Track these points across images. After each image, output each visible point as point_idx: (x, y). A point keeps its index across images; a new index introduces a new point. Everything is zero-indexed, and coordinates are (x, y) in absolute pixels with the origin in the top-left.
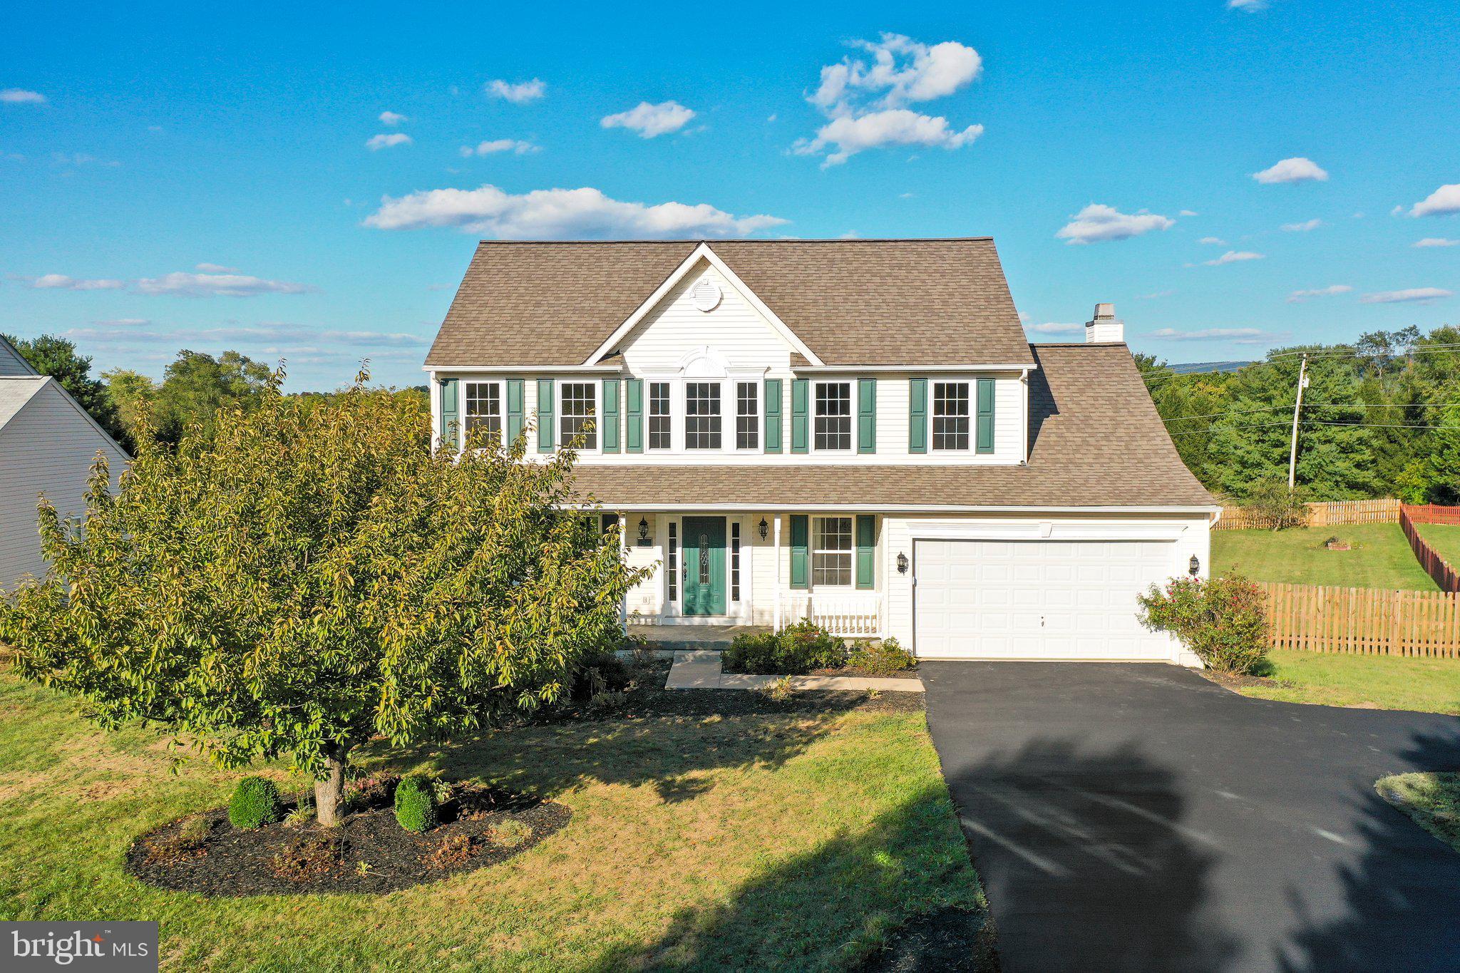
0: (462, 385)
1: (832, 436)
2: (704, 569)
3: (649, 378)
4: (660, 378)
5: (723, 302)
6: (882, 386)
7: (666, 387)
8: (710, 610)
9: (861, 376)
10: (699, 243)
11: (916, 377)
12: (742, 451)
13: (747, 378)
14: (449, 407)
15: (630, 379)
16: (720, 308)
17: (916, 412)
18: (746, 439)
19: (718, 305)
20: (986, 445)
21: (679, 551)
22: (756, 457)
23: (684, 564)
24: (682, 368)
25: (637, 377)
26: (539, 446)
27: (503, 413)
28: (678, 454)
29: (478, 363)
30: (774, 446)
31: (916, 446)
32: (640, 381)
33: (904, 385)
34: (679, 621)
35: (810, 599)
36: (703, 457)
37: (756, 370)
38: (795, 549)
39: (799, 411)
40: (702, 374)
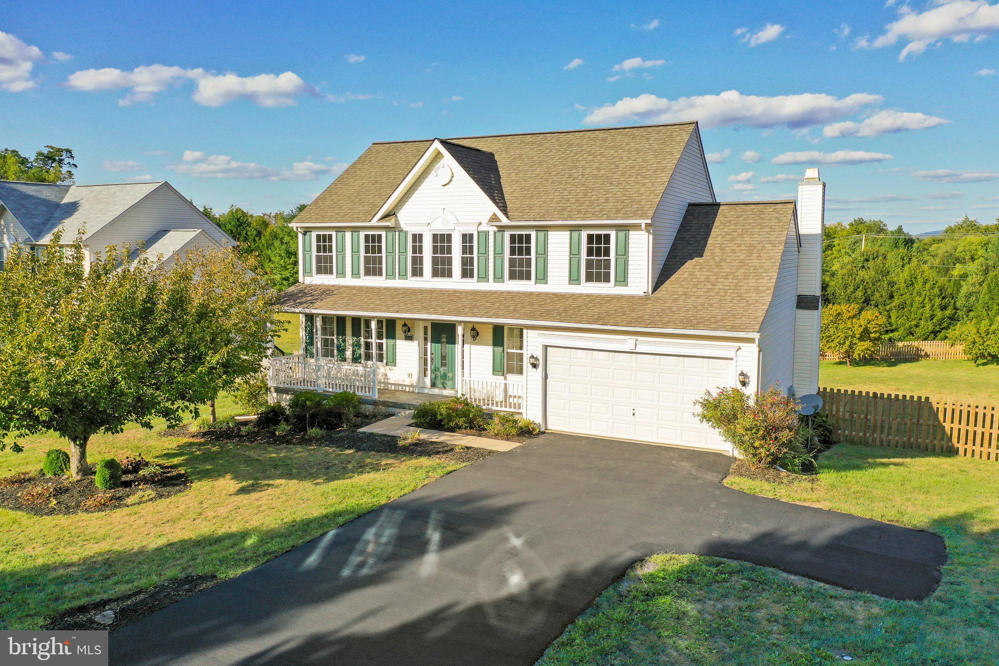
0: (314, 235)
1: (520, 272)
2: (443, 358)
3: (411, 230)
4: (417, 231)
5: (453, 179)
6: (553, 235)
7: (421, 236)
8: (445, 386)
9: (538, 228)
10: (433, 141)
11: (573, 228)
12: (465, 280)
13: (468, 230)
14: (307, 249)
15: (401, 231)
16: (452, 183)
17: (574, 254)
18: (467, 273)
19: (451, 181)
20: (623, 280)
21: (429, 344)
22: (471, 285)
23: (432, 354)
24: (429, 224)
25: (405, 229)
26: (353, 274)
27: (334, 254)
28: (428, 281)
29: (317, 221)
30: (484, 278)
31: (574, 279)
32: (406, 232)
33: (567, 234)
34: (426, 391)
35: (506, 384)
36: (442, 283)
37: (472, 224)
38: (496, 348)
39: (498, 254)
40: (441, 228)
